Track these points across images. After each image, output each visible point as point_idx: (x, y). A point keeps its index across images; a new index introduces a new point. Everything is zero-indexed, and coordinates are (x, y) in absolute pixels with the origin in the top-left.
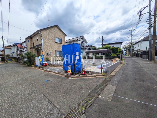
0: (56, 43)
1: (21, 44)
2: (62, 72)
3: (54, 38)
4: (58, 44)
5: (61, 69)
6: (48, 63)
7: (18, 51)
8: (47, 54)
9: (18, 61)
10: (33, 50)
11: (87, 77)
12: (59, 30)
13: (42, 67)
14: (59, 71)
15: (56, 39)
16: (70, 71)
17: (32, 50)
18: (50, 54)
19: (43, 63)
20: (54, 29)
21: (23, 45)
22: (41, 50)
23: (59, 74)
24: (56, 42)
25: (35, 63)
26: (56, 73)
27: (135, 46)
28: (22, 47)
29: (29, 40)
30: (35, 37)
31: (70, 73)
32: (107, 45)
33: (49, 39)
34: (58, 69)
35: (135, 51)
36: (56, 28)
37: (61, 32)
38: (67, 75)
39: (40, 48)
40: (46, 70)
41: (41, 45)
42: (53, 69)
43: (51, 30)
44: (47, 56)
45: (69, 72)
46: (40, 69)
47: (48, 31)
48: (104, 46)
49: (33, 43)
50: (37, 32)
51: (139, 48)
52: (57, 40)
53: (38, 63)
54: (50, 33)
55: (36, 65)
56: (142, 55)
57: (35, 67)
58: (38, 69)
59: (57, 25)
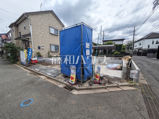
0: (51, 34)
1: (7, 35)
2: (58, 76)
3: (49, 27)
4: (54, 36)
5: (58, 70)
6: (40, 59)
7: (2, 43)
8: (39, 48)
9: (2, 56)
10: (21, 41)
11: (105, 88)
12: (55, 18)
13: (29, 66)
14: (53, 74)
15: (51, 29)
16: (74, 76)
17: (19, 42)
18: (43, 48)
19: (31, 60)
20: (48, 15)
21: (8, 36)
22: (30, 42)
23: (53, 80)
24: (51, 32)
25: (20, 60)
26: (48, 78)
27: (135, 44)
28: (7, 39)
29: (14, 28)
30: (21, 24)
31: (74, 80)
32: (109, 42)
33: (42, 28)
34: (52, 70)
35: (135, 49)
36: (51, 15)
37: (57, 21)
38: (68, 84)
39: (29, 39)
40: (33, 71)
41: (30, 35)
42: (45, 70)
43: (44, 17)
44: (39, 51)
45: (72, 78)
46: (25, 68)
47: (40, 16)
48: (104, 43)
49: (20, 33)
50: (23, 15)
51: (140, 46)
52: (52, 31)
53: (23, 59)
54: (42, 20)
55: (21, 62)
56: (147, 53)
57: (19, 65)
58: (23, 68)
59: (52, 11)
